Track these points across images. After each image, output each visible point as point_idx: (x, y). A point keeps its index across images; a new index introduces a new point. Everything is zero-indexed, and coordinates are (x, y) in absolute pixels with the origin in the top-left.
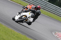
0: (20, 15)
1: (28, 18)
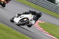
0: (21, 17)
1: (30, 21)
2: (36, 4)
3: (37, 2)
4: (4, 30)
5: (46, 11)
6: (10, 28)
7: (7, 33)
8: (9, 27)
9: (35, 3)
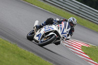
2: (77, 15)
3: (80, 12)
4: (25, 58)
5: (94, 27)
6: (35, 55)
7: (31, 63)
8: (33, 54)
9: (75, 13)
